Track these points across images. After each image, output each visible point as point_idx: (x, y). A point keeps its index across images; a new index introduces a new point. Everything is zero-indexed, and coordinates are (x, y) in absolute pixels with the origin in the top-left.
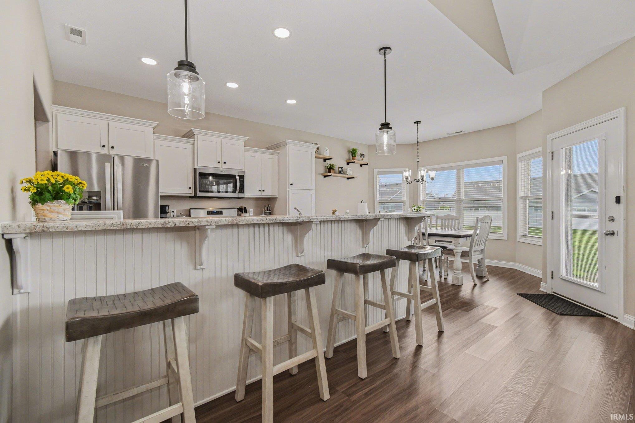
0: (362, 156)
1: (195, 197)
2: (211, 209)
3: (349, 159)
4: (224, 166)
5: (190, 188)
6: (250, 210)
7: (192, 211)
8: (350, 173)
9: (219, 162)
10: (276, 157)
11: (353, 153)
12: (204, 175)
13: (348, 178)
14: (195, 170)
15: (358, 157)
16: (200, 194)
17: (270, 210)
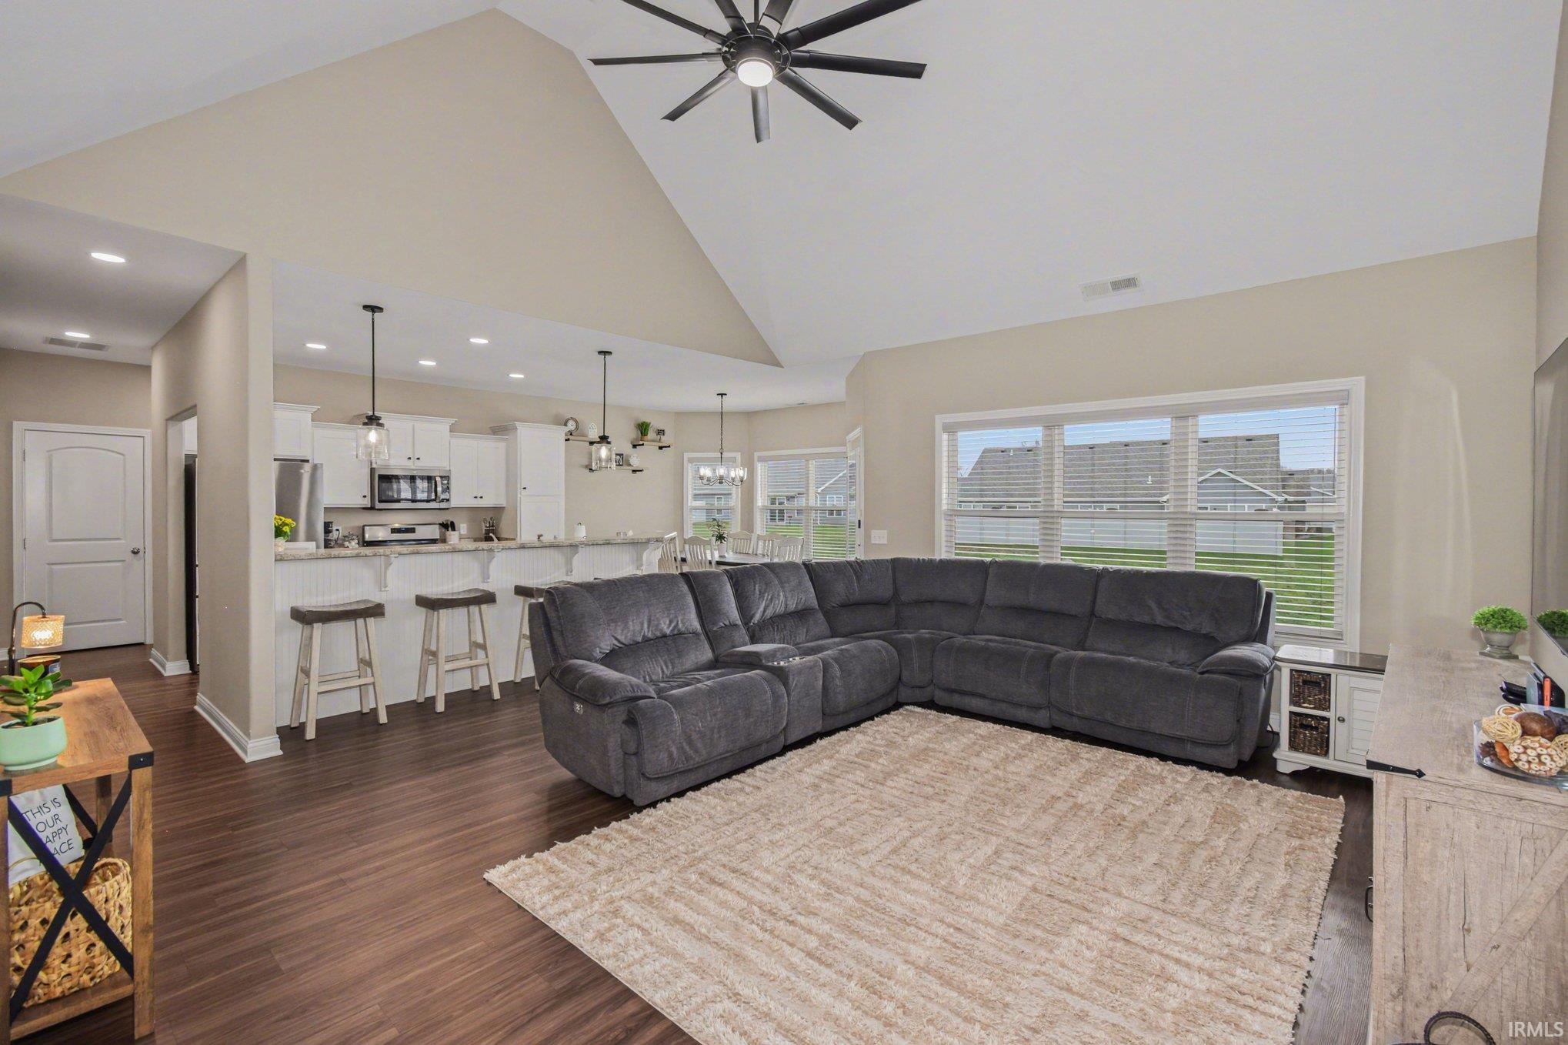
0: (661, 432)
1: (372, 508)
2: (397, 526)
3: (637, 439)
4: (419, 464)
5: (365, 497)
6: (462, 525)
7: (366, 528)
8: (635, 462)
9: (410, 458)
10: (502, 445)
11: (643, 428)
12: (387, 479)
13: (634, 471)
14: (372, 470)
15: (651, 435)
16: (378, 505)
17: (493, 526)
